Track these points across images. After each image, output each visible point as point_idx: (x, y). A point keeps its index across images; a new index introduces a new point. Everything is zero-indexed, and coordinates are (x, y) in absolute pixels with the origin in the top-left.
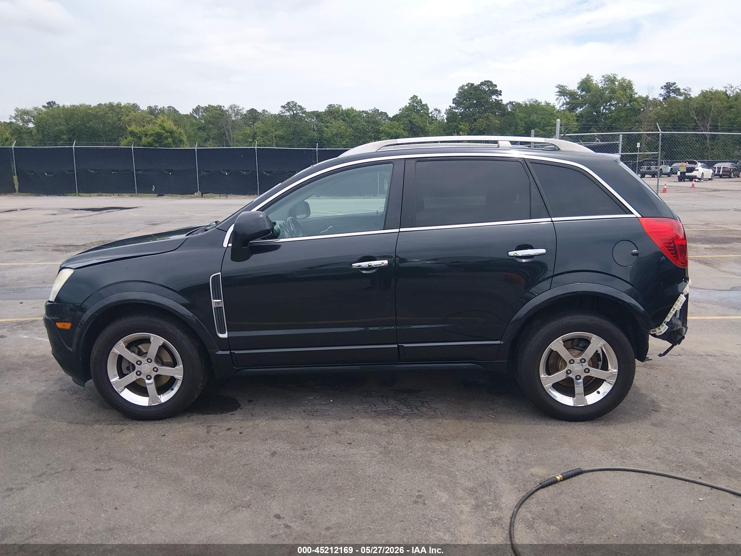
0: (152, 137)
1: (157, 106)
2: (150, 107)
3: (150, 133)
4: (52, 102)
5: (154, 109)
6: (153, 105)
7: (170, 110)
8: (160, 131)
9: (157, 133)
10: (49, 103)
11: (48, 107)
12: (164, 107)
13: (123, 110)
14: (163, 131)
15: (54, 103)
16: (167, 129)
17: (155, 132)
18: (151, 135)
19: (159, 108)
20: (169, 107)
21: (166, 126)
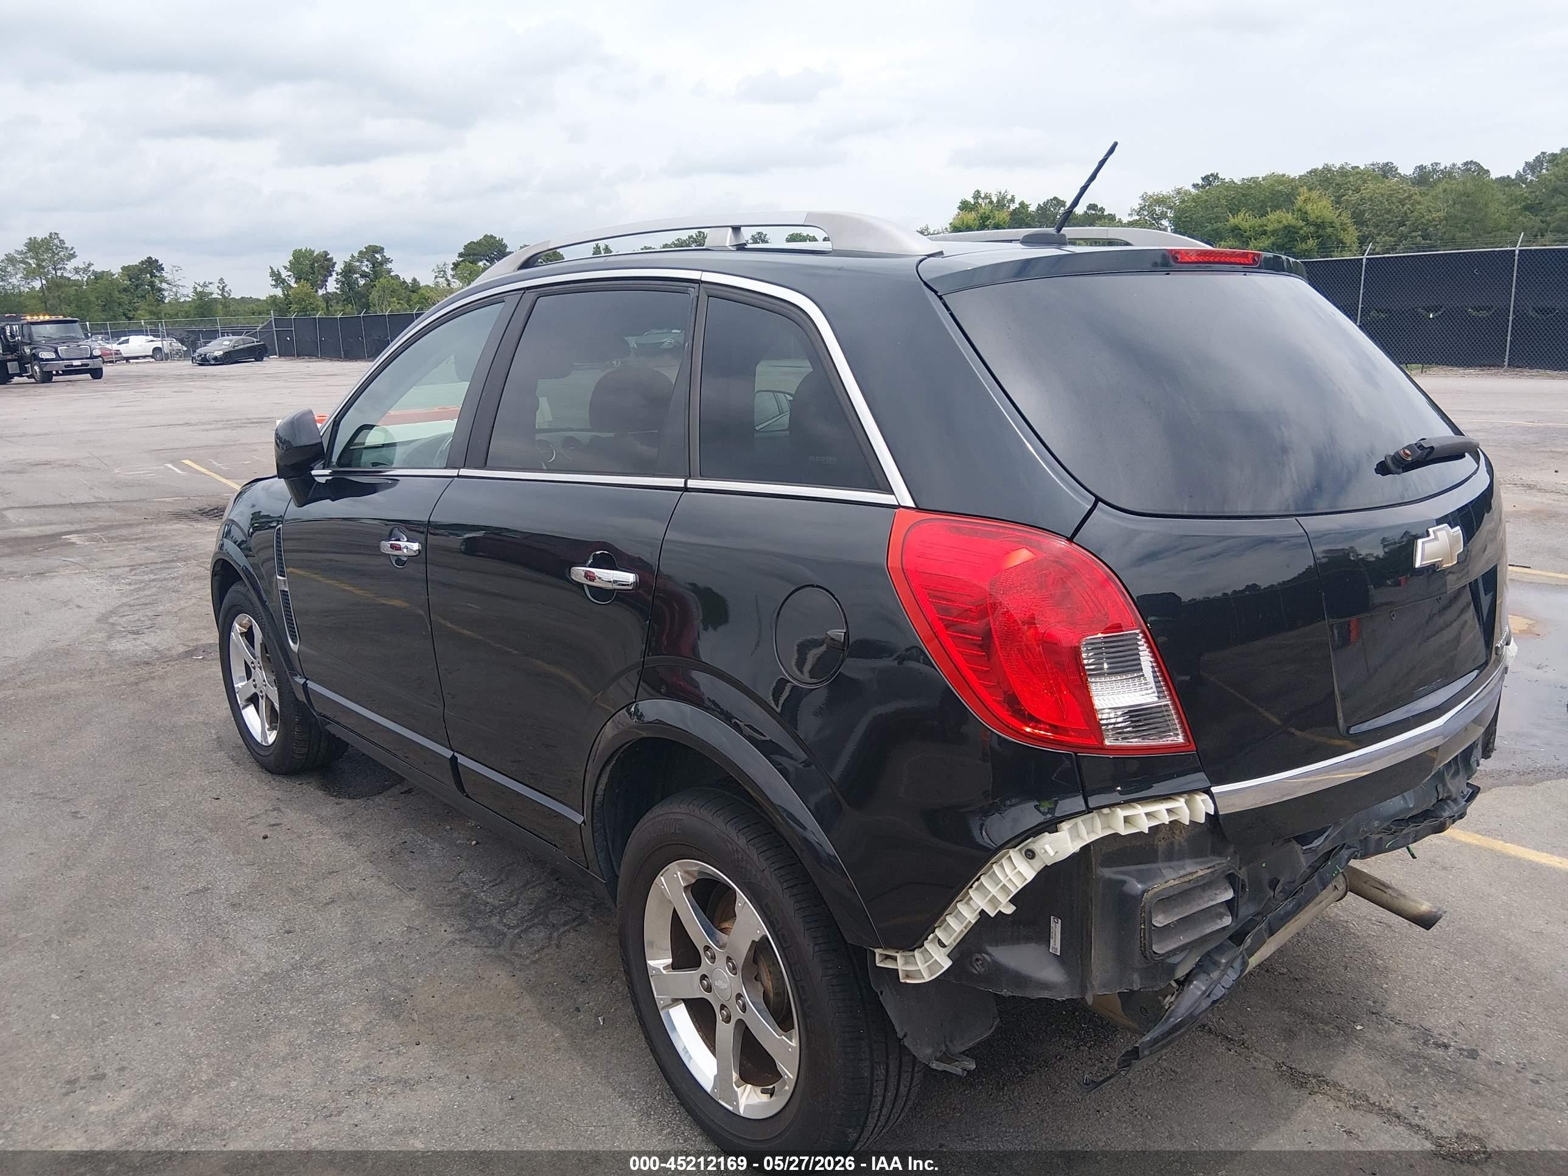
0: (1273, 239)
1: (1437, 164)
2: (1421, 168)
3: (1269, 228)
4: (1212, 175)
5: (1430, 172)
6: (1428, 163)
7: (1469, 169)
8: (1293, 222)
9: (1285, 227)
10: (1205, 179)
11: (1203, 187)
12: (1454, 165)
13: (1351, 179)
14: (1301, 223)
15: (1216, 177)
16: (1312, 217)
17: (1281, 226)
18: (1274, 232)
19: (1442, 167)
20: (1466, 164)
21: (1310, 211)
